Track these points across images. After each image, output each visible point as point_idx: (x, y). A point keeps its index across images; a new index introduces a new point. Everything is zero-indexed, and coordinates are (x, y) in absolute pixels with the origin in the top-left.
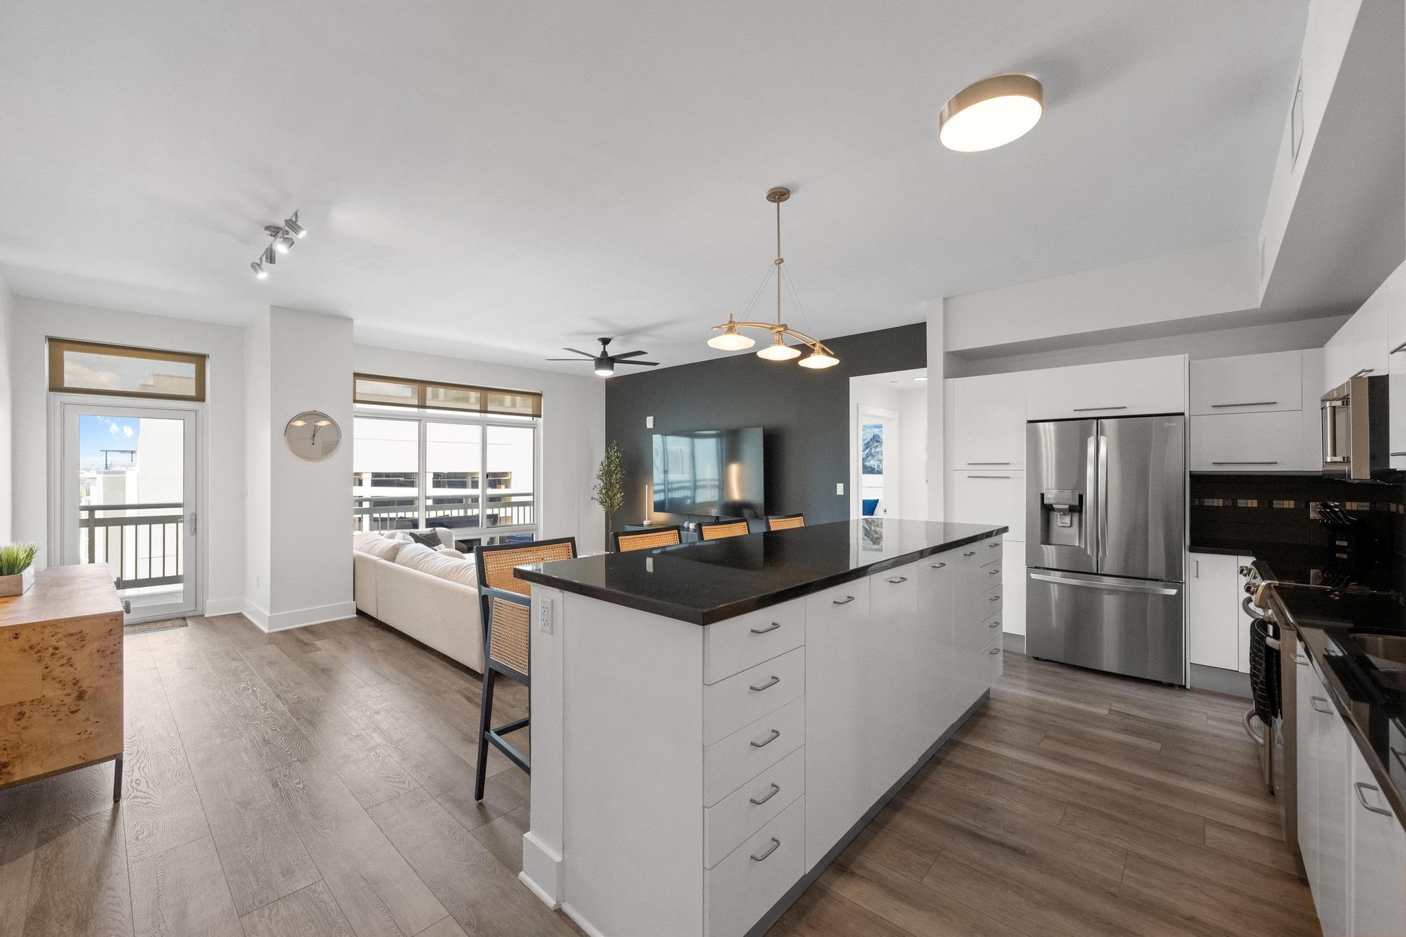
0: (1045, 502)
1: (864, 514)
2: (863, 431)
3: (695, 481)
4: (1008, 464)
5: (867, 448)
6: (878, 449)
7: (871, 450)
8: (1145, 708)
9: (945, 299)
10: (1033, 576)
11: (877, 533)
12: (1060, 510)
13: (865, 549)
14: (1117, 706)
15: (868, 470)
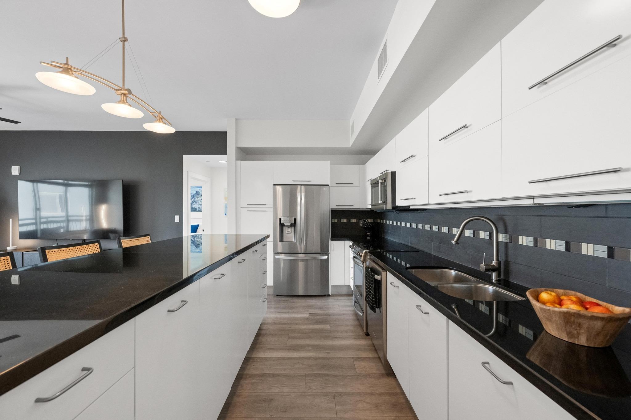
0: (281, 222)
1: (192, 232)
2: (191, 189)
3: (68, 216)
4: (266, 205)
5: (192, 198)
6: (199, 199)
7: (195, 199)
8: (320, 308)
9: (236, 119)
10: (276, 257)
11: (198, 241)
12: (287, 226)
13: (192, 252)
14: (312, 311)
15: (193, 210)
